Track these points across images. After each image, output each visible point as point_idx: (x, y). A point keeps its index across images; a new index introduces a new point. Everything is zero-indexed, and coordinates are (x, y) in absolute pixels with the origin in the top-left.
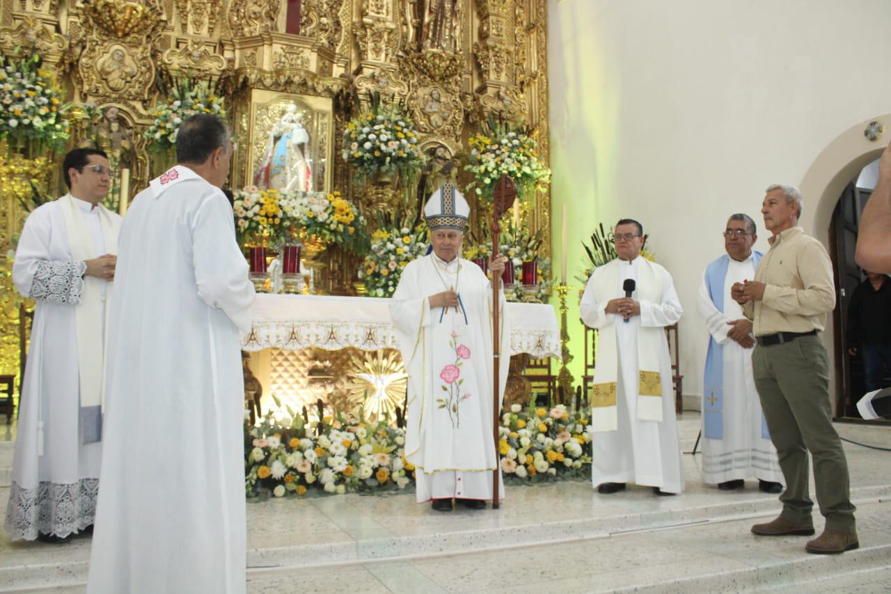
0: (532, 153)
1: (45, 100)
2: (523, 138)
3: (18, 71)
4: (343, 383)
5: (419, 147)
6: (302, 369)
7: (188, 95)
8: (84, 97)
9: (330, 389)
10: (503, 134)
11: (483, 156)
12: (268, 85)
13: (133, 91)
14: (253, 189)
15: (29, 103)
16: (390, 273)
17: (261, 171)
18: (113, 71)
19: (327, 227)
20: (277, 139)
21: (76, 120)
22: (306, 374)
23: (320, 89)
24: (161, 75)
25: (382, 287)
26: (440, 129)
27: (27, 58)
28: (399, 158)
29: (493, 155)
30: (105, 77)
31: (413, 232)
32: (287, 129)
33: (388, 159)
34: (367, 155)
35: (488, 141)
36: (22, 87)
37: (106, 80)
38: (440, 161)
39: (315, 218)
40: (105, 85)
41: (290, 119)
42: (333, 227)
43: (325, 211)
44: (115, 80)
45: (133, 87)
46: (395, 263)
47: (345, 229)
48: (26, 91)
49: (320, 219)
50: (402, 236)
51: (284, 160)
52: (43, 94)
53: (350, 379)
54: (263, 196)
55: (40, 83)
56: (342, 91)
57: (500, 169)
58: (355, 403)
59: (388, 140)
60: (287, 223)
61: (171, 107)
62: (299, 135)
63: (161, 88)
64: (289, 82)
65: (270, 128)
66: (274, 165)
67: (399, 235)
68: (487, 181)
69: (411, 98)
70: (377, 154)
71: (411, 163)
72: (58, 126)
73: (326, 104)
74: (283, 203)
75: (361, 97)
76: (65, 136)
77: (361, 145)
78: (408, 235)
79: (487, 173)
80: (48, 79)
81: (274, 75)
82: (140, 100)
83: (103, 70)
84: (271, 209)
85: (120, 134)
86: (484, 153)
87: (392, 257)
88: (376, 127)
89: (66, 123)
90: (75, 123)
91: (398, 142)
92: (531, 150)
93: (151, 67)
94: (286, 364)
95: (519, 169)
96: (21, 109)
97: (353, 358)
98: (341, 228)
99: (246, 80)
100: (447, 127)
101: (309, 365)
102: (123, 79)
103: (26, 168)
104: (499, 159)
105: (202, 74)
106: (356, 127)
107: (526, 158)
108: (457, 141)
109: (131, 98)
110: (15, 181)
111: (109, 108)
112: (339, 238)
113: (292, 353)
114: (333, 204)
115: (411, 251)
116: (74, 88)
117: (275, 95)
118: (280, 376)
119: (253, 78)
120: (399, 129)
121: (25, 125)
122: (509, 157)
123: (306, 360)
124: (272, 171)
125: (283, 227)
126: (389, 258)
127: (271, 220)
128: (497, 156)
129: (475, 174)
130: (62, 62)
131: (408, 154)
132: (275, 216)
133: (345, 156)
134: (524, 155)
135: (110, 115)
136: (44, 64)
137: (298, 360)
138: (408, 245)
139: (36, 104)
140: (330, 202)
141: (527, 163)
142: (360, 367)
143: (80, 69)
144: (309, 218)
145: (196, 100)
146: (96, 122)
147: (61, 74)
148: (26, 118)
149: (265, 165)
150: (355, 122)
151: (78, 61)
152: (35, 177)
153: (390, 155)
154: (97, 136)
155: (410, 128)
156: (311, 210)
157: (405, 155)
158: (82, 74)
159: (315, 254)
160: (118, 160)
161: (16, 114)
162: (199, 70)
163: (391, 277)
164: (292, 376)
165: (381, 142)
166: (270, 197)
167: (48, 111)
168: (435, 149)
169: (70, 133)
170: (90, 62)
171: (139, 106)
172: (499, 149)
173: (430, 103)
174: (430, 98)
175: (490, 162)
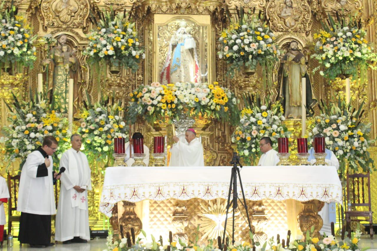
0: (363, 42)
1: (20, 36)
2: (355, 31)
3: (3, 18)
4: (195, 220)
5: (274, 45)
6: (169, 212)
7: (111, 23)
8: (45, 29)
9: (186, 224)
10: (340, 29)
11: (324, 46)
12: (164, 11)
13: (76, 22)
14: (157, 85)
15: (11, 39)
16: (253, 139)
17: (164, 70)
18: (63, 10)
19: (209, 108)
20: (174, 46)
21: (41, 44)
22: (171, 215)
23: (201, 9)
24: (94, 10)
25: (248, 149)
26: (293, 28)
27: (8, 9)
28: (259, 55)
29: (332, 46)
30: (57, 15)
31: (269, 108)
32: (181, 39)
33: (250, 57)
34: (235, 55)
35: (327, 35)
36: (6, 29)
37: (58, 16)
38: (293, 52)
39: (200, 102)
40: (58, 19)
41: (183, 31)
42: (213, 107)
43: (207, 97)
44: (64, 16)
45: (76, 19)
46: (256, 131)
47: (221, 109)
48: (9, 31)
49: (203, 103)
50: (262, 111)
51: (179, 61)
52: (19, 32)
53: (199, 217)
54: (164, 89)
55: (17, 25)
56: (216, 9)
57: (337, 56)
58: (203, 233)
59: (250, 43)
60: (181, 107)
61: (100, 33)
62: (190, 43)
63: (93, 21)
64: (179, 8)
65: (170, 38)
66: (172, 65)
67: (259, 111)
68: (328, 65)
69: (270, 7)
70: (242, 53)
71: (268, 57)
72: (29, 52)
73: (206, 20)
74: (178, 93)
75: (231, 12)
76: (34, 58)
77: (231, 48)
78: (266, 110)
79: (327, 59)
80: (22, 21)
81: (168, 3)
82: (81, 28)
83: (56, 10)
84: (169, 98)
85: (69, 53)
86: (325, 44)
87: (254, 127)
88: (241, 34)
89: (34, 49)
90: (40, 48)
91: (257, 44)
92: (362, 39)
93: (87, 4)
94: (158, 209)
95: (352, 55)
96: (6, 44)
97: (200, 204)
98: (218, 108)
99: (149, 9)
100: (299, 26)
101: (173, 209)
102: (69, 15)
103: (11, 81)
104: (336, 48)
105: (120, 7)
106: (227, 35)
107: (357, 46)
108: (307, 35)
109: (75, 27)
110: (5, 89)
111: (61, 36)
112: (217, 115)
113: (163, 202)
114: (213, 91)
115: (268, 123)
116: (39, 23)
117: (170, 17)
118: (155, 216)
119: (153, 7)
120: (258, 33)
121: (9, 54)
122: (344, 46)
123: (171, 206)
124: (171, 70)
125: (178, 110)
126: (251, 128)
127: (169, 105)
128: (335, 46)
129: (318, 60)
130: (30, 7)
131: (265, 51)
132: (172, 103)
133: (220, 56)
134: (356, 43)
135: (61, 41)
136: (19, 11)
137: (167, 206)
138: (266, 118)
139: (15, 39)
140: (211, 90)
141: (358, 50)
142: (206, 210)
143: (42, 10)
144: (195, 102)
145: (116, 27)
146: (54, 45)
147: (30, 15)
148: (9, 49)
149: (167, 65)
150: (227, 31)
151: (40, 5)
152: (17, 86)
153: (252, 53)
154: (54, 56)
155: (268, 31)
156: (197, 97)
157: (263, 53)
158: (43, 13)
159: (203, 126)
160: (68, 70)
161: (3, 47)
162: (118, 5)
163: (254, 141)
164: (163, 216)
165: (245, 44)
166: (169, 90)
167: (22, 43)
168: (290, 43)
169: (37, 56)
170: (48, 5)
171: (80, 31)
172: (336, 40)
173: (285, 10)
174: (285, 6)
175: (329, 51)
